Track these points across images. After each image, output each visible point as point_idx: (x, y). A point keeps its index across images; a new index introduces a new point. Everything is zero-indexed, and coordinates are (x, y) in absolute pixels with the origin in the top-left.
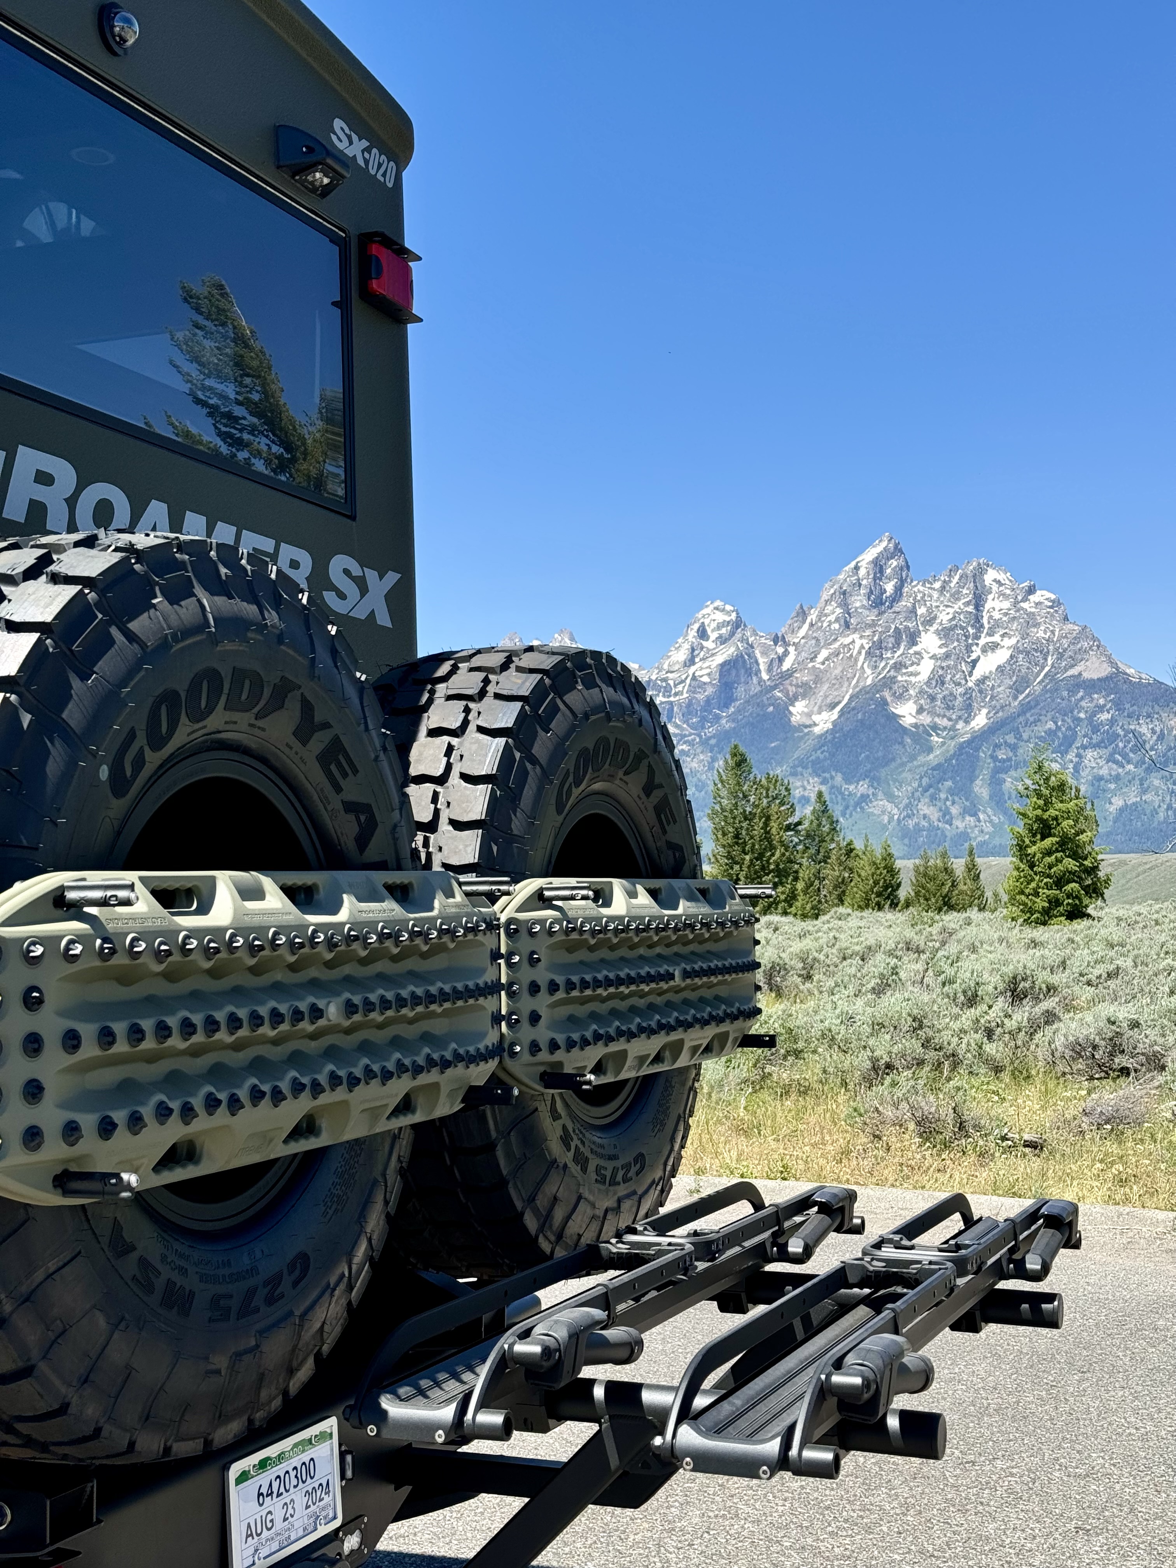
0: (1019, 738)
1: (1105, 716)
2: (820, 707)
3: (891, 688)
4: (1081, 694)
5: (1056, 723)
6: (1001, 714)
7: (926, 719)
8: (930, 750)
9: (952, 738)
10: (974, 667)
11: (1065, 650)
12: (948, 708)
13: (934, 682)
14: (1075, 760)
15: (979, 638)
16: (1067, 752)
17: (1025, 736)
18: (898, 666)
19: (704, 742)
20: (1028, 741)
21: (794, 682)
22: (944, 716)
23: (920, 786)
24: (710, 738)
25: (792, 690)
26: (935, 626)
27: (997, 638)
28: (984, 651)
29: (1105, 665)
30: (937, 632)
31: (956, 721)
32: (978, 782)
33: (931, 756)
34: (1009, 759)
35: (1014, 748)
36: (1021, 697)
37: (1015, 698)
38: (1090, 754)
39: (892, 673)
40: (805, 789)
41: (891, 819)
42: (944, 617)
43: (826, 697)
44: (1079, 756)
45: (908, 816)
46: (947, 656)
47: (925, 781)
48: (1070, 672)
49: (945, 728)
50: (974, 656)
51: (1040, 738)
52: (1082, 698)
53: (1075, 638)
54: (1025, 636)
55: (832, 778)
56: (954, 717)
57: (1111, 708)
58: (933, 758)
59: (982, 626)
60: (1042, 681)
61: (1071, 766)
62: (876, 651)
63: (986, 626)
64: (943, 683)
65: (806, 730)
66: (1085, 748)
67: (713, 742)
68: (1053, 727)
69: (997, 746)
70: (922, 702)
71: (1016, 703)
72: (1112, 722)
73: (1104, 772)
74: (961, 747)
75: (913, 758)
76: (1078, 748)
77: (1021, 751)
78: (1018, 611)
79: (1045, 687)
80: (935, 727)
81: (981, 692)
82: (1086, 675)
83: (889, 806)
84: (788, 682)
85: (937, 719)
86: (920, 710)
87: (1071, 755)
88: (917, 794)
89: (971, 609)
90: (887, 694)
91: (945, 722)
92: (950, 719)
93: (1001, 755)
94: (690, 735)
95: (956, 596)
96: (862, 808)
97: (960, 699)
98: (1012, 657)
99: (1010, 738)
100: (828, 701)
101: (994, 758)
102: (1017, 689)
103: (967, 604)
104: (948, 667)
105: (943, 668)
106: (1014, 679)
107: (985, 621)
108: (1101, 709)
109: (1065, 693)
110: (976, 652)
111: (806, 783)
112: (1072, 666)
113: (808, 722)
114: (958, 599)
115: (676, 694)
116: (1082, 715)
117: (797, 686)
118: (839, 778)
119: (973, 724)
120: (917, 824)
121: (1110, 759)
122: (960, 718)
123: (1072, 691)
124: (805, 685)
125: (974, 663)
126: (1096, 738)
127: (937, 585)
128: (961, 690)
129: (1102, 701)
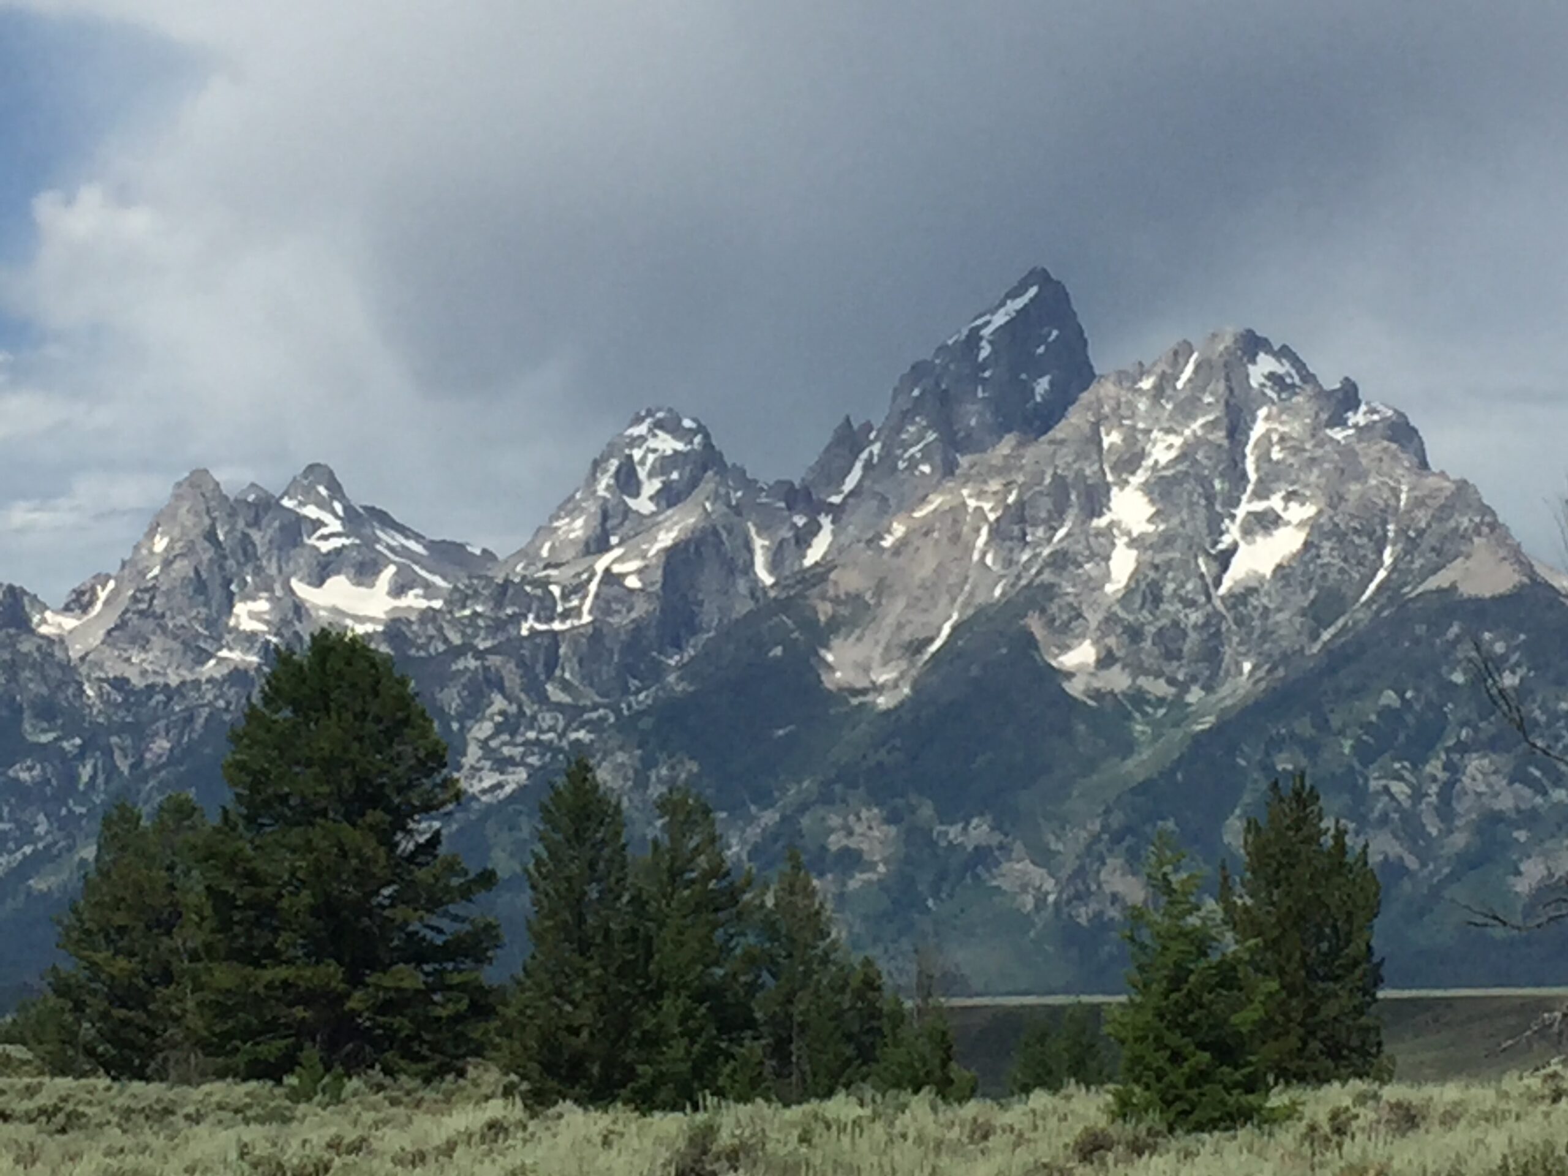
0: (1322, 725)
2: (887, 649)
3: (1043, 611)
4: (1455, 629)
5: (1402, 696)
6: (1281, 672)
7: (1118, 680)
8: (1128, 747)
9: (1176, 724)
10: (1225, 567)
11: (1421, 533)
12: (1169, 656)
13: (1138, 601)
14: (1442, 776)
15: (1237, 503)
16: (1424, 759)
17: (1336, 722)
18: (1061, 560)
19: (627, 725)
20: (1341, 732)
21: (831, 593)
22: (1158, 675)
23: (1105, 828)
24: (641, 714)
25: (824, 611)
26: (1139, 477)
27: (1276, 502)
28: (1247, 531)
29: (1507, 568)
30: (1147, 488)
31: (1187, 687)
33: (1130, 764)
35: (1312, 748)
36: (1326, 636)
37: (1315, 636)
38: (1475, 764)
39: (1047, 576)
40: (850, 833)
41: (1040, 901)
42: (1162, 454)
43: (900, 626)
44: (1450, 767)
45: (1078, 896)
46: (1167, 541)
47: (1117, 820)
48: (1433, 583)
49: (1161, 701)
50: (1226, 541)
51: (1368, 727)
52: (1459, 640)
53: (1442, 507)
54: (1335, 500)
55: (913, 810)
56: (1180, 677)
57: (1518, 664)
58: (1134, 767)
59: (1244, 476)
60: (1372, 600)
61: (1434, 789)
62: (1012, 526)
63: (1253, 476)
64: (1157, 600)
65: (855, 701)
66: (1463, 748)
67: (646, 723)
68: (1397, 703)
69: (1275, 744)
70: (1111, 641)
71: (1316, 648)
72: (1522, 693)
73: (1505, 803)
74: (1197, 742)
75: (1090, 766)
76: (1448, 750)
77: (1326, 755)
78: (1320, 444)
79: (1378, 613)
80: (1138, 698)
81: (1240, 621)
82: (1468, 589)
83: (1037, 875)
84: (816, 591)
85: (1144, 682)
86: (1106, 660)
87: (1434, 767)
88: (1101, 847)
89: (1219, 436)
90: (1035, 624)
91: (1159, 688)
92: (1171, 681)
93: (1283, 762)
94: (595, 707)
95: (1188, 408)
96: (977, 877)
97: (1193, 636)
98: (1307, 545)
99: (1304, 727)
100: (906, 636)
101: (1267, 768)
102: (1318, 618)
103: (1211, 426)
104: (1169, 564)
105: (1156, 567)
106: (1313, 593)
107: (1250, 465)
108: (1500, 663)
109: (1420, 629)
110: (1232, 533)
111: (852, 818)
112: (1434, 571)
113: (861, 683)
114: (1191, 417)
115: (565, 615)
116: (1458, 678)
117: (836, 601)
118: (927, 810)
119: (1224, 690)
120: (1099, 915)
121: (1518, 776)
122: (1193, 679)
123: (1437, 625)
124: (855, 598)
125: (1225, 559)
126: (1487, 729)
127: (1147, 384)
128: (1195, 617)
129: (1499, 648)
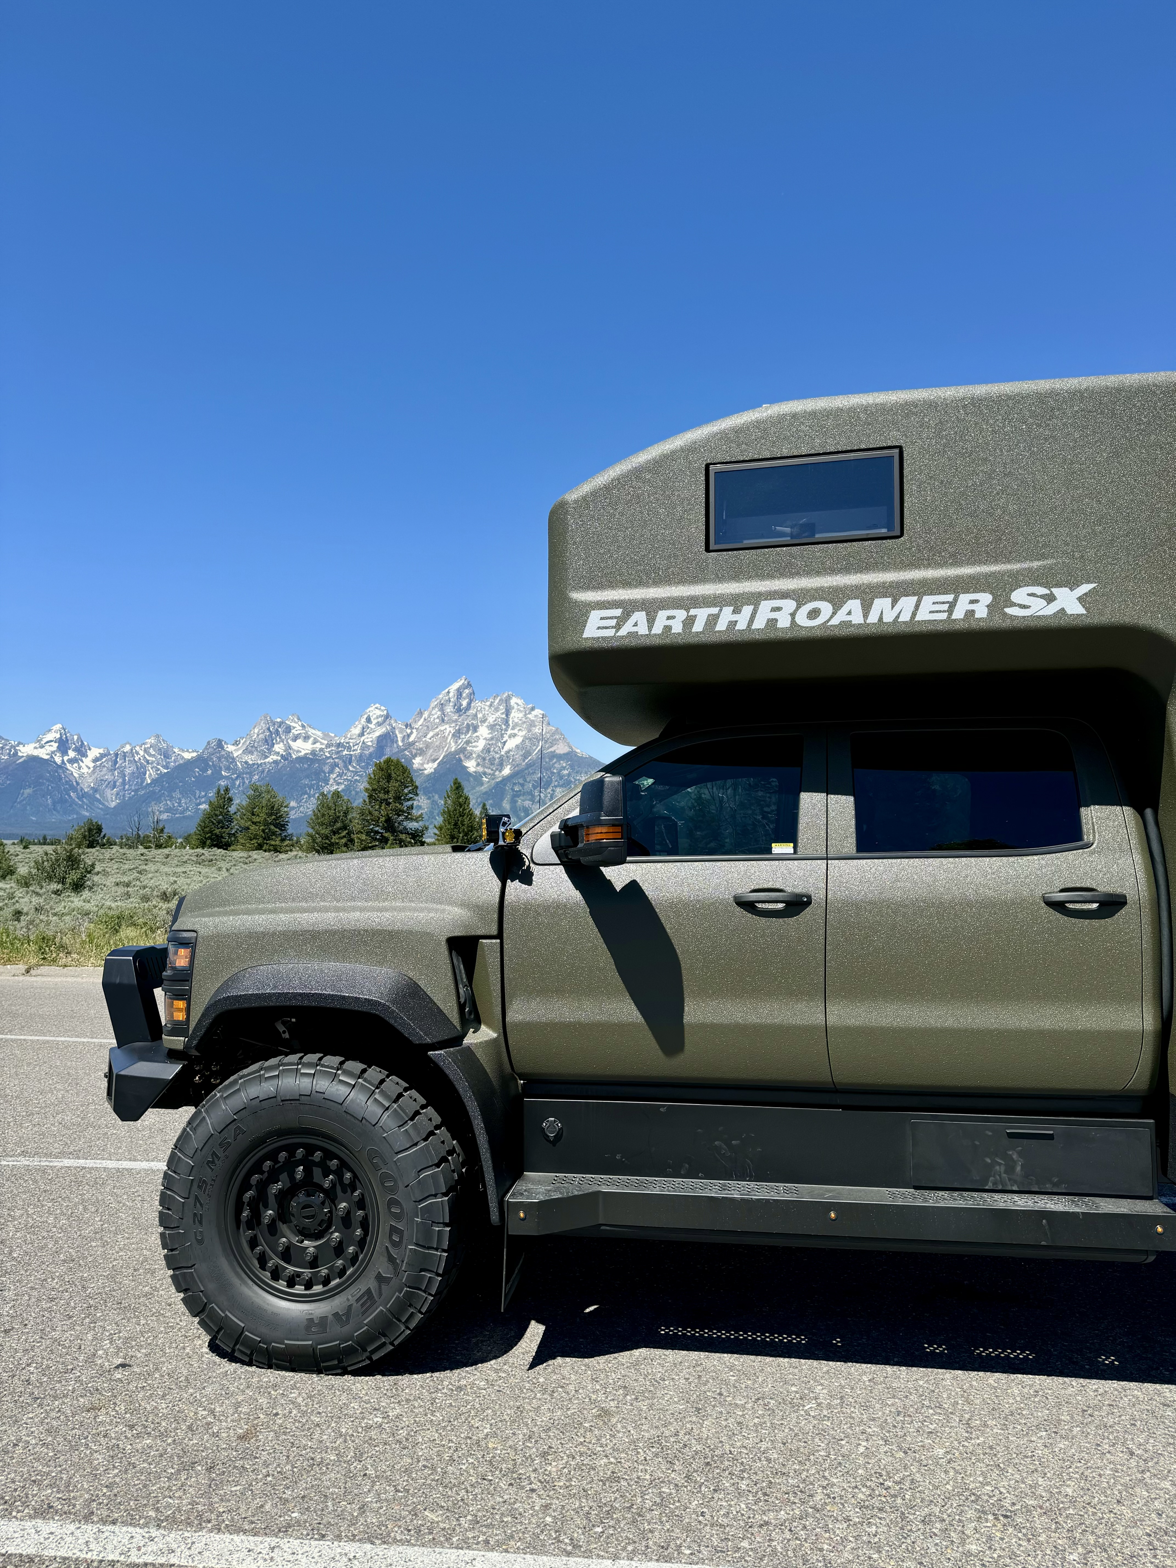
0: (525, 781)
1: (566, 772)
2: (428, 761)
3: (464, 753)
4: (555, 760)
5: (543, 774)
6: (516, 769)
7: (480, 769)
8: (482, 784)
9: (493, 779)
10: (504, 745)
11: (548, 739)
12: (492, 764)
13: (485, 751)
14: (551, 792)
15: (507, 731)
16: (547, 789)
17: (528, 780)
18: (468, 742)
20: (529, 782)
21: (415, 748)
22: (489, 768)
23: (477, 802)
25: (414, 751)
26: (486, 724)
27: (516, 731)
28: (510, 737)
29: (566, 747)
30: (488, 727)
31: (495, 771)
32: (505, 801)
34: (520, 791)
35: (522, 785)
36: (527, 761)
37: (524, 761)
38: (558, 790)
39: (465, 746)
40: (419, 802)
42: (491, 719)
43: (431, 756)
44: (553, 790)
46: (492, 739)
47: (479, 800)
48: (550, 750)
49: (490, 774)
50: (504, 740)
51: (535, 781)
52: (555, 763)
53: (552, 735)
54: (529, 731)
55: (433, 796)
56: (494, 769)
57: (568, 768)
58: (484, 788)
59: (509, 725)
60: (536, 753)
61: (549, 795)
62: (457, 734)
63: (511, 725)
64: (489, 752)
65: (421, 772)
66: (556, 786)
68: (541, 776)
69: (515, 784)
70: (479, 760)
71: (524, 763)
72: (569, 775)
74: (497, 783)
75: (474, 788)
76: (552, 787)
77: (526, 787)
78: (526, 718)
79: (538, 756)
80: (485, 773)
81: (507, 757)
82: (558, 752)
84: (412, 747)
85: (486, 770)
86: (478, 765)
87: (549, 790)
88: (475, 806)
89: (504, 716)
90: (462, 756)
91: (489, 771)
92: (492, 770)
93: (516, 789)
94: (361, 772)
95: (497, 709)
97: (497, 760)
98: (523, 741)
99: (521, 781)
100: (432, 758)
101: (513, 790)
102: (525, 757)
103: (502, 714)
104: (492, 744)
105: (489, 744)
106: (524, 751)
107: (510, 722)
108: (564, 768)
109: (547, 760)
110: (506, 737)
111: (419, 799)
112: (551, 747)
113: (422, 768)
114: (498, 711)
115: (354, 751)
116: (555, 771)
117: (417, 749)
118: (436, 797)
119: (503, 773)
122: (497, 769)
123: (551, 759)
124: (421, 749)
125: (505, 742)
126: (561, 782)
127: (488, 703)
128: (498, 756)
129: (564, 765)
